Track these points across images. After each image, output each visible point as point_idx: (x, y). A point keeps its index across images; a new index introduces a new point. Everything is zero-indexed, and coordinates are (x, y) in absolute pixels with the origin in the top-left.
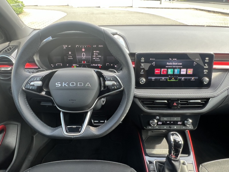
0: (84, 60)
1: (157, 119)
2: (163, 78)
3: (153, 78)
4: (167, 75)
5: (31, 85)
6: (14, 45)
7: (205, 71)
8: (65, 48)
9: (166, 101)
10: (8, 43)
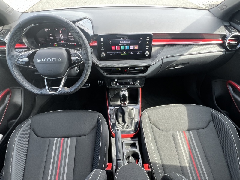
0: (62, 40)
1: (116, 82)
2: (118, 53)
3: (111, 53)
4: (120, 50)
5: (21, 61)
6: (6, 29)
7: (146, 47)
8: (46, 31)
9: (120, 69)
10: (2, 27)
